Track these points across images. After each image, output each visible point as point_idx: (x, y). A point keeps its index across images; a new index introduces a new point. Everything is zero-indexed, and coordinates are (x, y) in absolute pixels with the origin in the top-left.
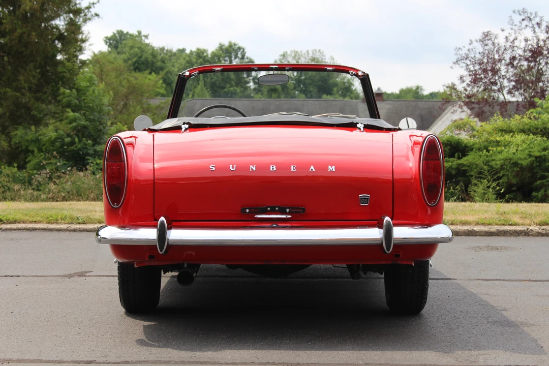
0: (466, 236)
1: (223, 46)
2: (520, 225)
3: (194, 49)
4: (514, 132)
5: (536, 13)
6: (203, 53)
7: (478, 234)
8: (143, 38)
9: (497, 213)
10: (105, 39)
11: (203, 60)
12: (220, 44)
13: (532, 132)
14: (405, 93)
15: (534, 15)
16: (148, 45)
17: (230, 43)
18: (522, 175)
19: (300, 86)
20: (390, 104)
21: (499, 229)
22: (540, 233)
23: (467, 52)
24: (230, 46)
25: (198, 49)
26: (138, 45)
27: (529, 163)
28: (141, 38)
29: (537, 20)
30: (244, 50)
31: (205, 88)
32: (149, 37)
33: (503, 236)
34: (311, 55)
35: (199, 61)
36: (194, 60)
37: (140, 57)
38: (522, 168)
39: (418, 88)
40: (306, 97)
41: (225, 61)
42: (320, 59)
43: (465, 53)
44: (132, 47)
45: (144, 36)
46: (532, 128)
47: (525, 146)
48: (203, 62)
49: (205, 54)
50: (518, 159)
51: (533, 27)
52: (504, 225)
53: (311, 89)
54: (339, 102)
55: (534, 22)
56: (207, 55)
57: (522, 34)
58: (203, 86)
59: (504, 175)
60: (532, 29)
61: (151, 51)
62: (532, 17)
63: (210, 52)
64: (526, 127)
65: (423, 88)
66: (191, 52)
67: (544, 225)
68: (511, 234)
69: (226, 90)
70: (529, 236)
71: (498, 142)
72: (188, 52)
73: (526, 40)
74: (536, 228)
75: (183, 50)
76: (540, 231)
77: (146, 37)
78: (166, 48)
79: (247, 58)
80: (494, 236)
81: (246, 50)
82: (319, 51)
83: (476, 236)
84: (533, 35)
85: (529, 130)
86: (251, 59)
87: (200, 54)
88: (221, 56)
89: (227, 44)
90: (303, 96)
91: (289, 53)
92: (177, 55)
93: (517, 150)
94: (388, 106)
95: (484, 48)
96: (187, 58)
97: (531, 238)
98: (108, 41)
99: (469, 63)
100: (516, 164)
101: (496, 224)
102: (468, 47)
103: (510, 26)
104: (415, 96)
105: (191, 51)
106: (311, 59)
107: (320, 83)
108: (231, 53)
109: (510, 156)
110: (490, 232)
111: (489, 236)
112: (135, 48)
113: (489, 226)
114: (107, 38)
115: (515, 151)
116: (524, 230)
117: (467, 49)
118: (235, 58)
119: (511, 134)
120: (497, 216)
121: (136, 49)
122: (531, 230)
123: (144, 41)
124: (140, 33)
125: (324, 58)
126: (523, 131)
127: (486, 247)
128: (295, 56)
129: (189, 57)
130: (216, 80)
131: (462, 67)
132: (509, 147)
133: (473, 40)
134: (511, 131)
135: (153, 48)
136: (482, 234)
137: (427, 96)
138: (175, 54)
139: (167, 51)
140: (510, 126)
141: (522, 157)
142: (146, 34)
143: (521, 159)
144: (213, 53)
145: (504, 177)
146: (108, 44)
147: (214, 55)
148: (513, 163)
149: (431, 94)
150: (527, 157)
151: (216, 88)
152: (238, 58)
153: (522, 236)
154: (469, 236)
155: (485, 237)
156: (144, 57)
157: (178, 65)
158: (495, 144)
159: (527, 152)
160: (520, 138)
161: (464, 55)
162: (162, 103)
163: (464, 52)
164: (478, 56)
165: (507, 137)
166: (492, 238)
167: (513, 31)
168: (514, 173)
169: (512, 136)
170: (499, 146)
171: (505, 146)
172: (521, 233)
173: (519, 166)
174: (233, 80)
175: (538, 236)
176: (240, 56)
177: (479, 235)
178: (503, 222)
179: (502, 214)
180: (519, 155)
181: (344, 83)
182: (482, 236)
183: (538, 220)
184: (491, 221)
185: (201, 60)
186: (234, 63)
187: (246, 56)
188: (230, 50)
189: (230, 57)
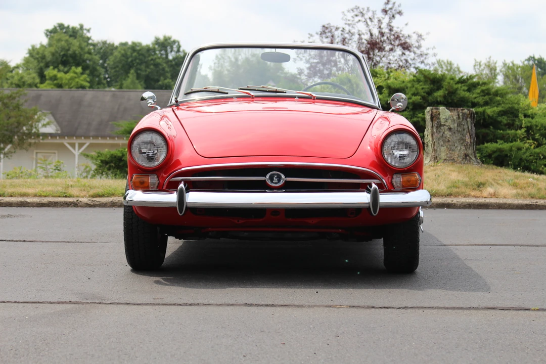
0: (19, 207)
1: (158, 39)
2: (74, 197)
5: (368, 9)
6: (137, 46)
7: (29, 205)
8: (85, 32)
10: (46, 32)
11: (138, 53)
12: (156, 38)
15: (366, 9)
16: (88, 39)
17: (165, 37)
21: (50, 200)
22: (88, 204)
24: (165, 40)
28: (83, 32)
29: (370, 15)
30: (179, 43)
31: (137, 81)
32: (91, 31)
33: (53, 207)
35: (133, 54)
36: (129, 53)
37: (68, 50)
41: (161, 54)
45: (86, 29)
48: (137, 55)
49: (140, 48)
51: (366, 21)
55: (367, 16)
57: (356, 27)
58: (135, 78)
60: (365, 23)
62: (364, 12)
63: (145, 46)
67: (96, 197)
68: (62, 205)
69: (160, 83)
70: (78, 207)
74: (85, 200)
75: (125, 44)
76: (88, 202)
77: (88, 31)
78: (108, 42)
79: (183, 51)
80: (45, 207)
81: (181, 44)
84: (367, 29)
87: (135, 47)
88: (156, 49)
89: (162, 38)
97: (79, 209)
98: (48, 34)
108: (166, 47)
110: (42, 204)
112: (62, 41)
114: (47, 30)
116: (74, 202)
118: (171, 51)
122: (80, 201)
123: (85, 34)
124: (82, 27)
130: (149, 73)
136: (34, 205)
142: (88, 28)
146: (49, 37)
151: (150, 81)
152: (174, 51)
153: (72, 207)
156: (71, 50)
172: (71, 204)
174: (167, 72)
175: (86, 207)
176: (175, 49)
177: (31, 206)
183: (92, 192)
185: (136, 53)
186: (170, 57)
187: (181, 49)
188: (165, 44)
189: (166, 51)
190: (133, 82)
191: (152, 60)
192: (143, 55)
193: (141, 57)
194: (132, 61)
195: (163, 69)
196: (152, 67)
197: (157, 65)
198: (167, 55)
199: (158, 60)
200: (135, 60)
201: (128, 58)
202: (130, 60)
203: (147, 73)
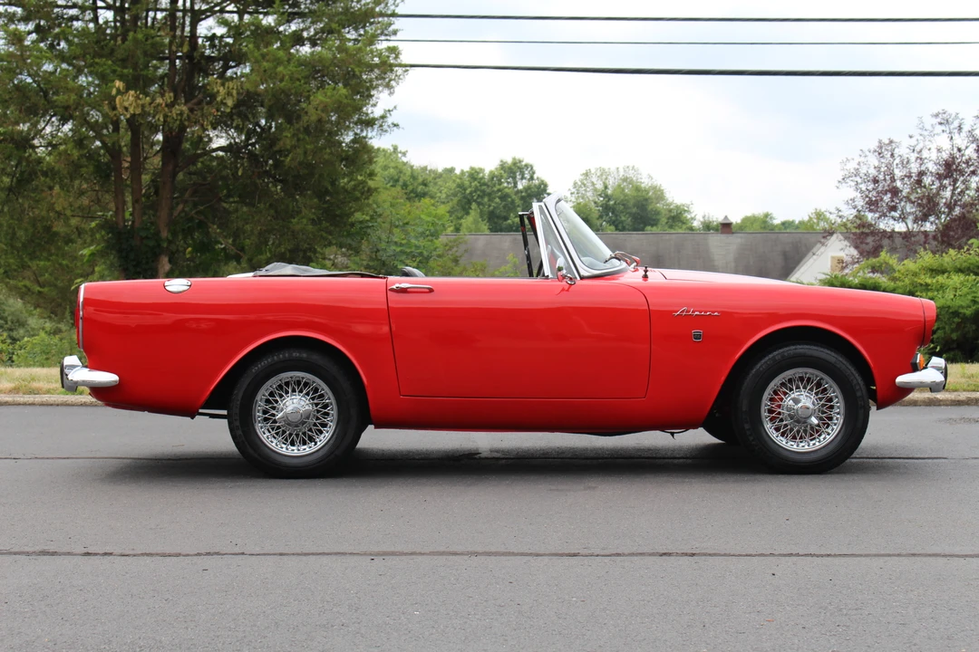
1: (505, 163)
3: (467, 169)
4: (950, 272)
5: (956, 114)
6: (478, 173)
8: (400, 155)
9: (963, 376)
11: (479, 182)
12: (502, 161)
13: (972, 272)
14: (749, 221)
16: (405, 164)
17: (514, 159)
18: (964, 327)
19: (607, 215)
20: (741, 237)
23: (857, 167)
24: (515, 164)
25: (472, 169)
26: (392, 164)
27: (973, 312)
30: (532, 168)
31: (480, 220)
32: (407, 155)
34: (622, 173)
35: (473, 184)
36: (467, 183)
38: (965, 319)
39: (767, 215)
40: (617, 229)
41: (508, 183)
42: (634, 179)
43: (855, 169)
44: (385, 168)
45: (401, 152)
46: (972, 267)
47: (965, 290)
48: (478, 185)
49: (481, 175)
50: (959, 307)
51: (951, 133)
52: (974, 391)
53: (623, 218)
54: (674, 236)
55: (953, 126)
56: (483, 178)
57: (934, 141)
58: (478, 217)
59: (938, 329)
60: (950, 135)
61: (409, 173)
63: (487, 172)
64: (965, 264)
65: (774, 216)
66: (463, 173)
71: (927, 285)
72: (458, 172)
73: (939, 150)
75: (451, 170)
77: (404, 154)
78: (429, 168)
79: (538, 178)
81: (534, 168)
82: (633, 167)
83: (940, 405)
84: (949, 143)
85: (969, 269)
86: (542, 181)
87: (474, 174)
88: (502, 177)
89: (510, 161)
90: (613, 227)
91: (593, 171)
92: (444, 175)
93: (955, 295)
94: (739, 240)
95: (879, 161)
96: (458, 180)
99: (859, 180)
100: (956, 314)
101: (964, 390)
102: (857, 159)
103: (920, 131)
104: (763, 226)
105: (462, 171)
106: (621, 179)
107: (634, 210)
108: (515, 173)
109: (948, 303)
111: (956, 405)
112: (389, 168)
113: (956, 393)
115: (952, 297)
117: (857, 162)
118: (522, 179)
119: (946, 275)
120: (964, 380)
121: (392, 170)
123: (401, 158)
124: (395, 148)
125: (639, 176)
126: (960, 270)
127: (961, 419)
128: (602, 175)
129: (461, 179)
130: (495, 208)
131: (850, 187)
132: (943, 292)
133: (865, 150)
134: (943, 272)
135: (412, 167)
137: (777, 226)
138: (440, 176)
139: (430, 171)
140: (942, 265)
141: (964, 304)
142: (403, 151)
143: (962, 307)
144: (491, 172)
145: (939, 331)
147: (492, 176)
148: (952, 313)
149: (783, 224)
150: (971, 304)
151: (496, 220)
152: (526, 179)
154: (930, 405)
155: (953, 408)
157: (446, 190)
158: (924, 288)
159: (970, 297)
160: (957, 279)
161: (852, 170)
162: (450, 242)
163: (852, 166)
164: (873, 172)
165: (941, 279)
166: (962, 408)
167: (922, 138)
168: (954, 326)
169: (948, 278)
170: (928, 290)
171: (938, 291)
173: (961, 315)
176: (527, 176)
178: (974, 388)
179: (969, 378)
180: (958, 302)
181: (670, 211)
182: (947, 405)
184: (958, 387)
185: (476, 182)
186: (520, 187)
187: (535, 176)
188: (514, 169)
189: (514, 178)
190: (475, 222)
191: (499, 190)
192: (485, 184)
193: (484, 187)
194: (471, 193)
195: (513, 201)
196: (497, 200)
197: (504, 197)
198: (515, 184)
199: (507, 190)
200: (475, 191)
201: (465, 190)
202: (468, 192)
203: (491, 208)
